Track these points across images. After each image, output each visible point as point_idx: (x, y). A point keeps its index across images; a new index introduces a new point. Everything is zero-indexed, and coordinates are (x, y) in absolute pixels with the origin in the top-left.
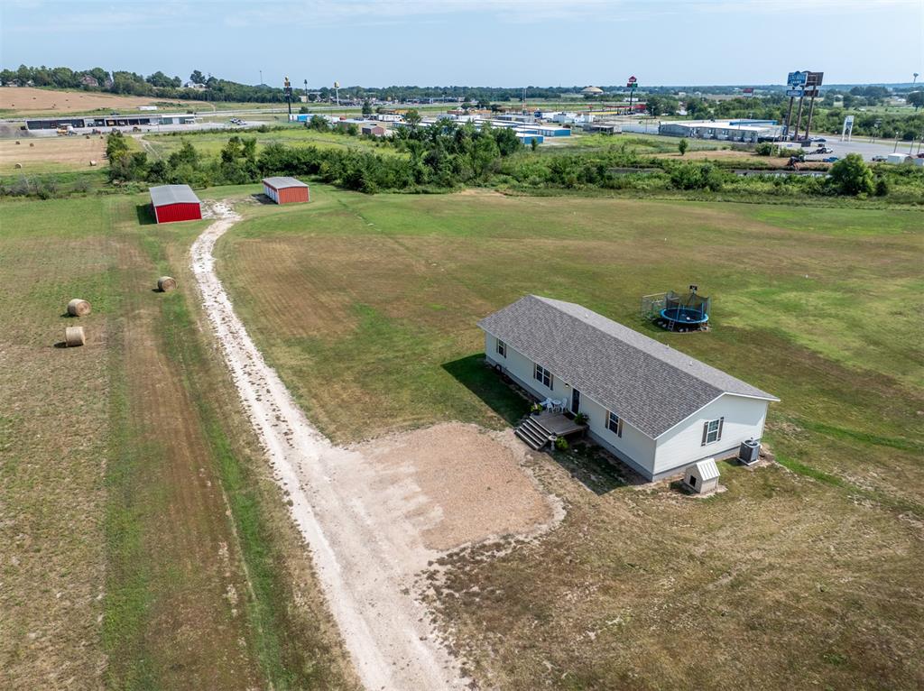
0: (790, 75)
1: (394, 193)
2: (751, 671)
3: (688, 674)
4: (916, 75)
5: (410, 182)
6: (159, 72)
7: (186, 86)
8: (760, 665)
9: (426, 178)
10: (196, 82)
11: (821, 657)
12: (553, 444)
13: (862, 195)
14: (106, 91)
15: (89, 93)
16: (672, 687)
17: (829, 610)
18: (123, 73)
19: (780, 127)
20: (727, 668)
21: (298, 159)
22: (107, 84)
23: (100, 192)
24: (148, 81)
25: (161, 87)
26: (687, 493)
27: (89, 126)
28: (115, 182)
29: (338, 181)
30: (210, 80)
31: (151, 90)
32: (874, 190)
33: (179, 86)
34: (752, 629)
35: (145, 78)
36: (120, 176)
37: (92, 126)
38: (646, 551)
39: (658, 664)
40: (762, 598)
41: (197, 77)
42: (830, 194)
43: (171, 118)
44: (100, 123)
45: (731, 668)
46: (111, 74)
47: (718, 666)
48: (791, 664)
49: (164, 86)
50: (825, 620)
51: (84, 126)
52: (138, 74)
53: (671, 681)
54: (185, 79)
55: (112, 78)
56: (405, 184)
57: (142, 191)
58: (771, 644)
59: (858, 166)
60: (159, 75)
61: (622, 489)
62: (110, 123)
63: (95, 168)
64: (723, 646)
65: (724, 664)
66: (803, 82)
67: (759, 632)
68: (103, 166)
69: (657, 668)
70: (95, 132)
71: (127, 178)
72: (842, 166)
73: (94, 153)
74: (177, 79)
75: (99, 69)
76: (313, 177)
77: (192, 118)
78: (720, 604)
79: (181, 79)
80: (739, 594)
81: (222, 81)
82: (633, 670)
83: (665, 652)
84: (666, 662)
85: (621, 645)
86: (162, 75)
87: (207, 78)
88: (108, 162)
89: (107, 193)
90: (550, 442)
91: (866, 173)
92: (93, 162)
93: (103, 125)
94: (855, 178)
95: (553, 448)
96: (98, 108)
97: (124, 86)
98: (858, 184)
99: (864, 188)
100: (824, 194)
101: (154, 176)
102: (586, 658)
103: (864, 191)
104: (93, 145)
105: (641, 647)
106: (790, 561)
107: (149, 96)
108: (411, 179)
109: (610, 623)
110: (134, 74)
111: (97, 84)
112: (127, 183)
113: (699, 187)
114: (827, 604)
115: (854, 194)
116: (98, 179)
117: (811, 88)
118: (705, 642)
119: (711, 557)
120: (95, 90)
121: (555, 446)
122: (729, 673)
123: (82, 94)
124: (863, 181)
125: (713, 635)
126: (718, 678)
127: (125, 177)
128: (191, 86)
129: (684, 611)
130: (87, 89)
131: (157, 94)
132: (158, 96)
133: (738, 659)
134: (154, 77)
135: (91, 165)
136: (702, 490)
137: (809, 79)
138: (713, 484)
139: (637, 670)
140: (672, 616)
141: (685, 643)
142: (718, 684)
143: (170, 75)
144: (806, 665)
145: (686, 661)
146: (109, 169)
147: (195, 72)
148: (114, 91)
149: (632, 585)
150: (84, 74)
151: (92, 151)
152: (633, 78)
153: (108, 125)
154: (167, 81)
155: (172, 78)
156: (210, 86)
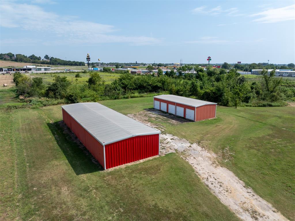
4: (268, 60)
7: (43, 60)
14: (13, 60)
15: (6, 61)
18: (20, 54)
22: (13, 58)
23: (9, 108)
24: (29, 57)
25: (34, 60)
27: (5, 71)
28: (21, 97)
31: (30, 61)
33: (40, 60)
35: (28, 56)
36: (24, 93)
37: (6, 71)
41: (46, 57)
44: (10, 70)
46: (15, 55)
49: (34, 59)
51: (3, 71)
52: (25, 55)
54: (43, 58)
55: (15, 56)
57: (45, 105)
62: (14, 70)
63: (6, 88)
68: (11, 87)
70: (7, 73)
71: (30, 95)
73: (6, 81)
74: (40, 57)
75: (11, 53)
77: (50, 68)
79: (41, 57)
81: (56, 58)
86: (34, 56)
87: (50, 58)
88: (14, 84)
89: (16, 107)
92: (6, 85)
93: (11, 71)
96: (9, 66)
97: (20, 59)
101: (51, 94)
104: (6, 77)
107: (29, 62)
110: (24, 55)
111: (9, 58)
112: (31, 98)
116: (8, 95)
120: (8, 60)
123: (3, 61)
127: (28, 93)
128: (45, 59)
130: (5, 60)
132: (33, 63)
134: (31, 56)
135: (4, 86)
143: (37, 56)
146: (15, 88)
147: (46, 55)
148: (16, 60)
150: (4, 55)
151: (5, 79)
152: (209, 57)
153: (13, 71)
154: (36, 58)
155: (38, 57)
156: (51, 60)
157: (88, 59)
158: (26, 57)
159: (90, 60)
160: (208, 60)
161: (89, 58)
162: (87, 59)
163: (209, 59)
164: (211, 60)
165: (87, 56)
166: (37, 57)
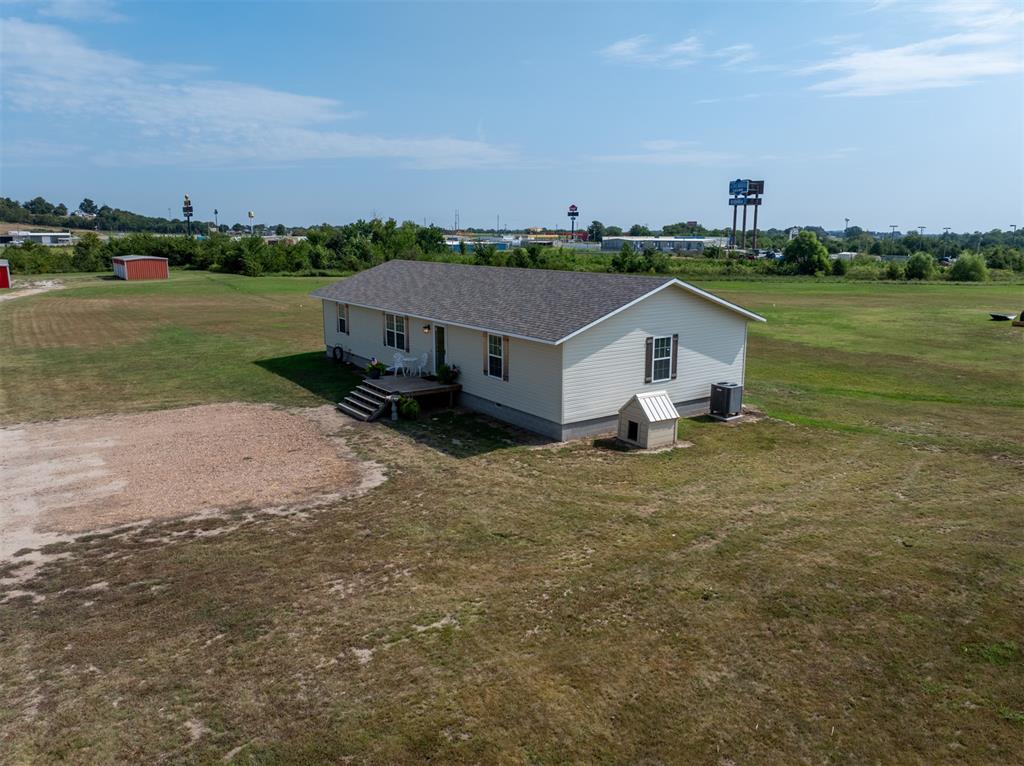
0: (731, 184)
1: (284, 275)
2: (793, 697)
3: (618, 721)
5: (304, 264)
6: (40, 199)
7: (73, 214)
8: (813, 682)
9: (325, 262)
10: (86, 211)
11: (957, 651)
12: (394, 408)
13: (819, 274)
16: (572, 755)
17: (937, 571)
19: (725, 238)
20: (730, 698)
21: (170, 247)
24: (26, 206)
25: (40, 213)
26: (625, 449)
29: (215, 266)
30: (103, 208)
31: (27, 217)
32: (831, 268)
33: (63, 214)
34: (777, 615)
35: (22, 203)
38: (536, 515)
39: (536, 705)
40: (786, 564)
41: (87, 206)
42: (786, 273)
43: (41, 236)
45: (740, 695)
47: (702, 694)
48: (892, 673)
49: (43, 212)
50: (936, 587)
52: (13, 200)
53: (568, 741)
54: (73, 208)
56: (298, 266)
58: (830, 638)
59: (811, 243)
60: (39, 201)
61: (505, 451)
64: (713, 652)
65: (721, 689)
66: (745, 189)
67: (795, 621)
69: (530, 714)
72: (796, 245)
74: (62, 207)
76: (188, 266)
77: (68, 237)
78: (697, 580)
79: (67, 206)
80: (737, 562)
81: (117, 210)
82: (457, 725)
83: (559, 677)
84: (558, 699)
85: (437, 670)
86: (44, 201)
87: (99, 208)
90: (389, 404)
91: (821, 251)
94: (810, 257)
95: (395, 416)
98: (814, 263)
99: (821, 266)
100: (779, 274)
102: (326, 705)
103: (821, 269)
105: (494, 671)
106: (829, 513)
107: (24, 222)
108: (307, 262)
109: (421, 629)
110: (8, 199)
113: (643, 270)
114: (928, 563)
115: (812, 273)
117: (753, 196)
118: (667, 648)
119: (671, 516)
121: (399, 411)
122: (736, 707)
124: (819, 258)
125: (684, 633)
126: (707, 722)
128: (80, 214)
129: (614, 596)
131: (34, 221)
132: (35, 223)
133: (755, 676)
134: (32, 203)
136: (650, 443)
137: (750, 187)
138: (668, 435)
139: (470, 723)
140: (584, 608)
141: (613, 654)
142: (709, 737)
143: (54, 202)
144: (929, 672)
145: (615, 689)
147: (86, 200)
149: (497, 563)
152: (573, 206)
154: (49, 207)
155: (56, 205)
156: (100, 214)
157: (188, 210)
158: (16, 204)
159: (191, 215)
160: (569, 214)
161: (191, 209)
162: (185, 210)
163: (573, 213)
164: (577, 214)
165: (186, 203)
166: (52, 205)
